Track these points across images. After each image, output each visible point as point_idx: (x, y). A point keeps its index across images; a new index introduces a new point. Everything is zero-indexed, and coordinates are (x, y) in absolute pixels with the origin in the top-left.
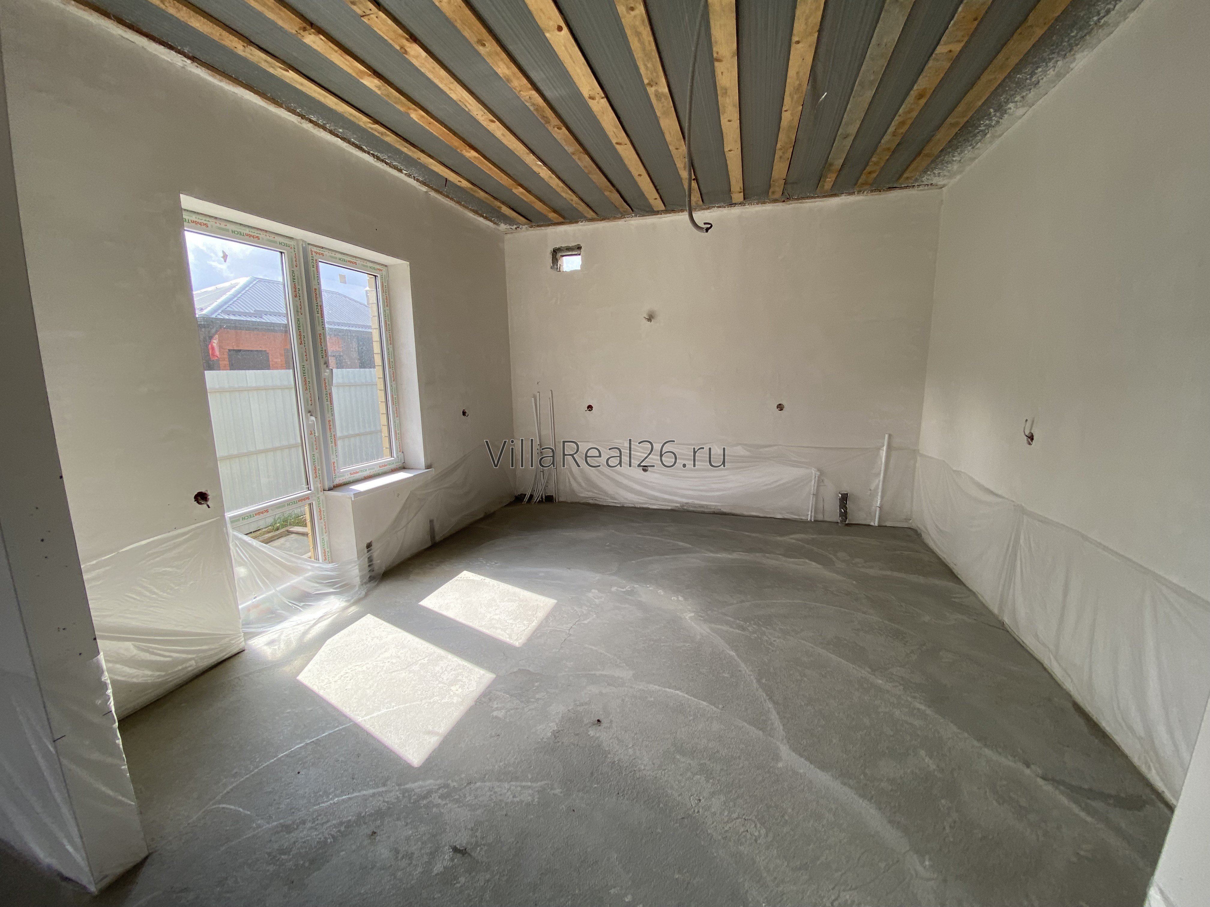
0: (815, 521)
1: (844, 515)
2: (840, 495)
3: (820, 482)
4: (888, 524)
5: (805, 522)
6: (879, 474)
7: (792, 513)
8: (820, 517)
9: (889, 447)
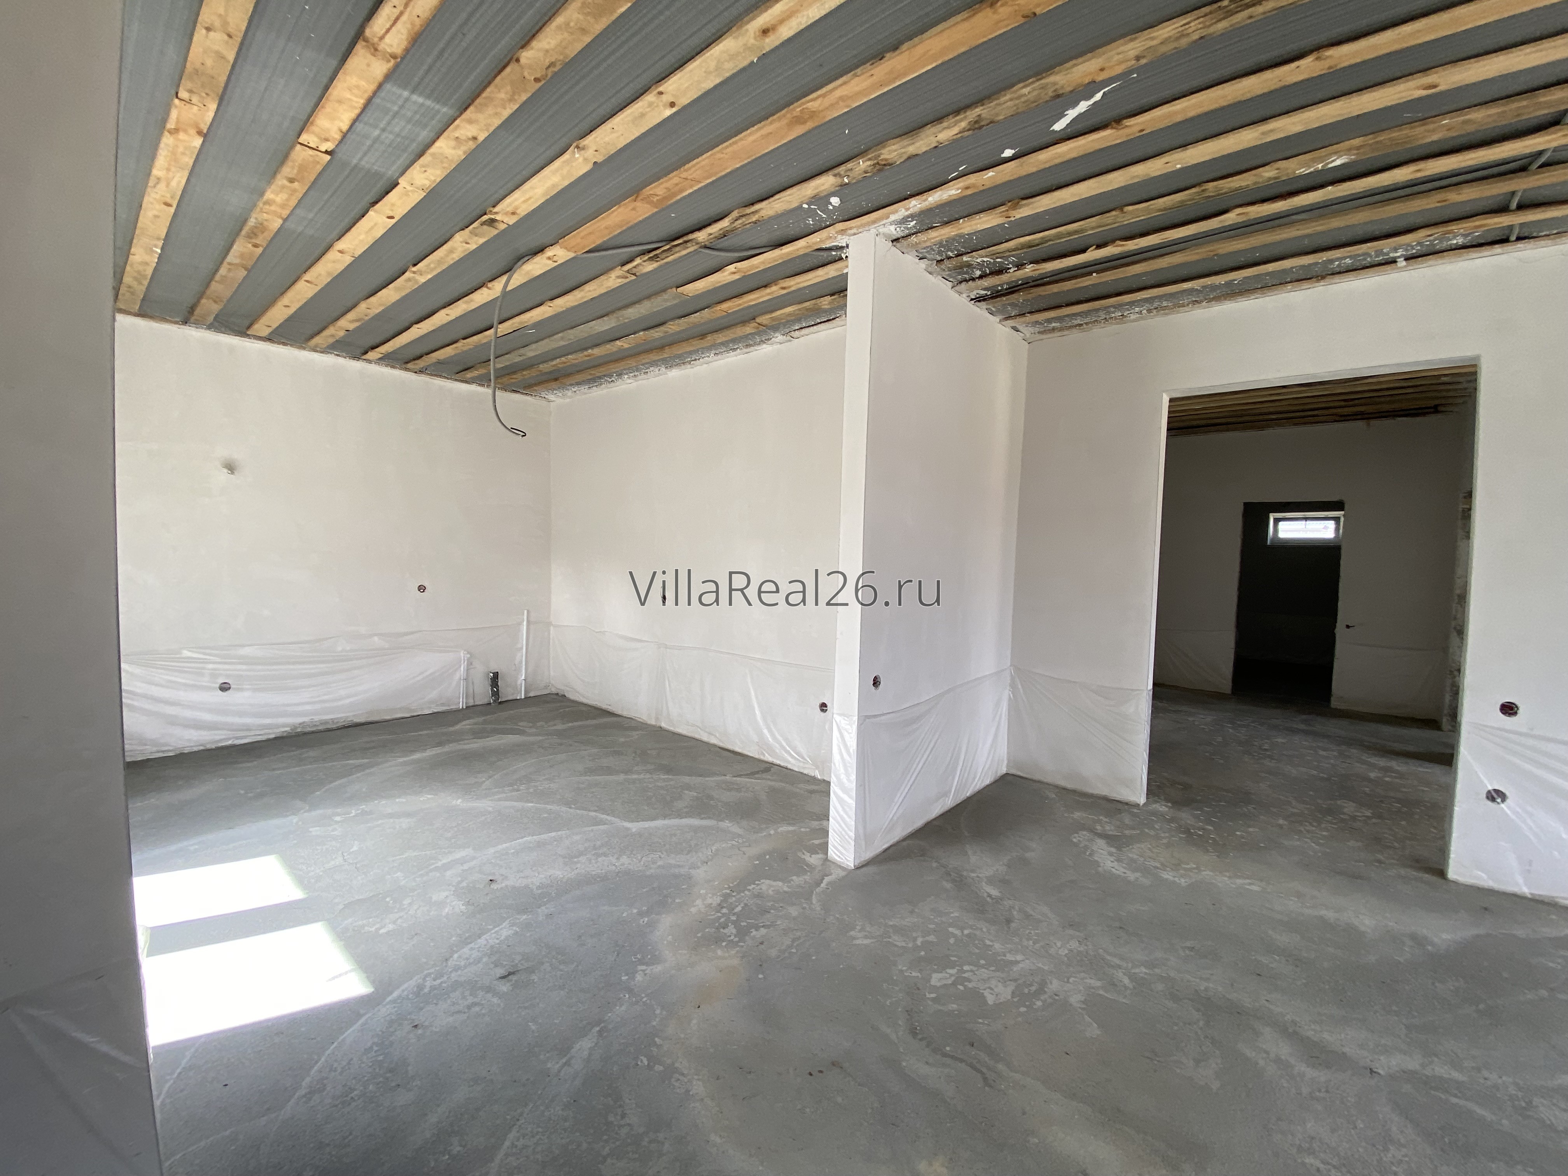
0: (467, 707)
1: (496, 694)
2: (492, 675)
3: (470, 664)
4: (532, 694)
5: (458, 711)
6: (522, 648)
7: (443, 704)
8: (471, 703)
9: (528, 622)
